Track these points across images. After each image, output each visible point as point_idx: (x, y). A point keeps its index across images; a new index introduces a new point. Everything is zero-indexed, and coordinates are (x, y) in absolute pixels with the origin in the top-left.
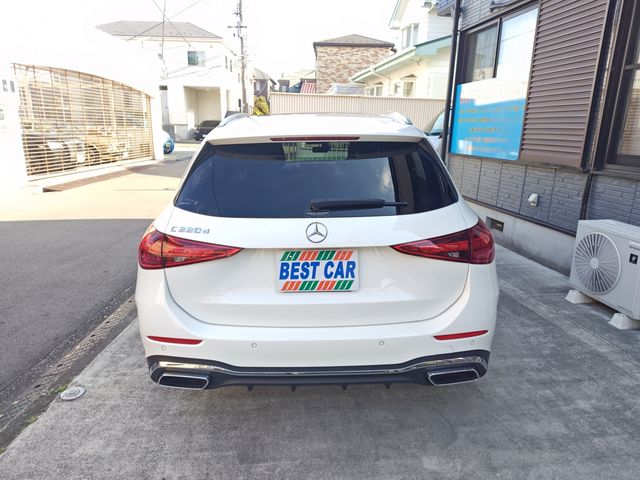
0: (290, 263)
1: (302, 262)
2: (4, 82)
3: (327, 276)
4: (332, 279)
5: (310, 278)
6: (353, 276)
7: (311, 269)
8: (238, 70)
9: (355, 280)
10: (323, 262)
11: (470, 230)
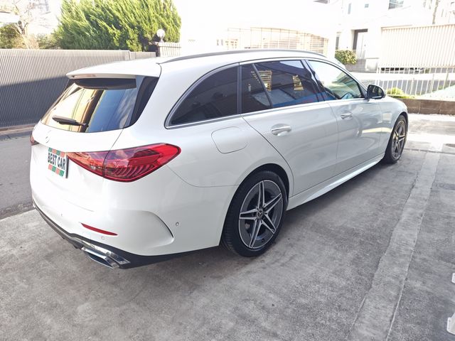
0: (50, 153)
4: (59, 168)
5: (54, 165)
6: (64, 169)
7: (55, 159)
9: (65, 171)
10: (58, 156)
11: (109, 151)
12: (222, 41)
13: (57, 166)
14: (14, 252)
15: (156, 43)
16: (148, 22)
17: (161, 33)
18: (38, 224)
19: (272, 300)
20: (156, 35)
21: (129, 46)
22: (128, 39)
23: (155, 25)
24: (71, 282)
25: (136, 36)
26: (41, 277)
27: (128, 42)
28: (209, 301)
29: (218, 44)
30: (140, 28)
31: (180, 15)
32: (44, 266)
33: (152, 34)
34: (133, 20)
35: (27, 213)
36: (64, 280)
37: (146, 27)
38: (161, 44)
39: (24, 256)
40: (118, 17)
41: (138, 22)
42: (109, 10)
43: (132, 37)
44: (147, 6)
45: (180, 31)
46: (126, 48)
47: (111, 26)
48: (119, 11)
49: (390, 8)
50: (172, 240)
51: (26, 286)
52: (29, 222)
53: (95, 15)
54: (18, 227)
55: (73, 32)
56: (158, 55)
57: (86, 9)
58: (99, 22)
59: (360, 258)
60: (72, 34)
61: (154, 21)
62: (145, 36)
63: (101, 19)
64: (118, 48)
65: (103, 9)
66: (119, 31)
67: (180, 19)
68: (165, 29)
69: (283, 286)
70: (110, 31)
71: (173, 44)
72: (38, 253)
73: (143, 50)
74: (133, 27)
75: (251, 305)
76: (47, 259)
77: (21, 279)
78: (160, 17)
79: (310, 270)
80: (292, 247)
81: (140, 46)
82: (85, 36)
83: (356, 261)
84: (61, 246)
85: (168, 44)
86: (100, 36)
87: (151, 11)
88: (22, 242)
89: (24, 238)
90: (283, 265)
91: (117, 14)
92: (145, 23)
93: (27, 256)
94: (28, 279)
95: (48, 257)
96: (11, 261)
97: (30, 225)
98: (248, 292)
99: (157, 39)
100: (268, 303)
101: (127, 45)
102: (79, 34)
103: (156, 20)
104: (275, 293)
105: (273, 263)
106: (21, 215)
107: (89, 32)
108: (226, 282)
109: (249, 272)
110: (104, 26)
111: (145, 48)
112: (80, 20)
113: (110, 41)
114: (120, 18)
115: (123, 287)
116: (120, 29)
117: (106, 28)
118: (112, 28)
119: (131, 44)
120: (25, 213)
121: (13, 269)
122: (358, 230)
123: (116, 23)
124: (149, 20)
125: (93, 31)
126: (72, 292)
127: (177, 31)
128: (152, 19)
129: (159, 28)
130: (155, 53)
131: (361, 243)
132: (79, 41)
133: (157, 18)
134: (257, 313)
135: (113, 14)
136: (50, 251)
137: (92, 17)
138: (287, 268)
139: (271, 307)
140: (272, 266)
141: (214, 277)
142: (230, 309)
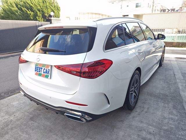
0: (37, 67)
1: (39, 67)
2: (76, 18)
3: (44, 73)
4: (44, 74)
5: (40, 73)
6: (49, 74)
7: (41, 69)
8: (152, 7)
9: (50, 75)
10: (43, 68)
11: (83, 64)
12: (77, 18)
13: (42, 73)
14: (12, 118)
15: (50, 18)
16: (46, 9)
17: (52, 14)
18: (18, 103)
19: (152, 129)
20: (50, 15)
21: (38, 19)
22: (37, 16)
23: (49, 10)
24: (50, 131)
25: (41, 15)
26: (33, 130)
27: (37, 17)
28: (124, 133)
29: (76, 19)
30: (42, 11)
31: (59, 6)
32: (32, 124)
33: (48, 14)
34: (39, 8)
35: (9, 97)
36: (46, 131)
37: (45, 11)
38: (52, 18)
39: (18, 120)
40: (32, 6)
41: (42, 9)
42: (27, 3)
43: (39, 15)
44: (45, 2)
45: (60, 13)
46: (37, 20)
47: (28, 10)
48: (32, 4)
49: (136, 7)
50: (109, 106)
51: (27, 136)
52: (13, 102)
53: (20, 5)
54: (8, 105)
55: (9, 13)
56: (51, 23)
57: (16, 3)
58: (23, 8)
59: (176, 106)
60: (8, 14)
61: (49, 8)
62: (45, 15)
63: (24, 7)
64: (32, 20)
65: (24, 3)
66: (32, 12)
67: (60, 8)
68: (54, 12)
69: (152, 122)
70: (28, 12)
71: (57, 19)
72: (25, 118)
73: (44, 21)
74: (39, 11)
75: (144, 133)
76: (32, 120)
77: (23, 132)
78: (51, 7)
79: (159, 113)
80: (145, 103)
81: (43, 19)
82: (15, 15)
83: (174, 107)
84: (36, 113)
85: (55, 18)
86: (23, 15)
87: (48, 4)
88: (13, 113)
89: (14, 110)
90: (146, 112)
91: (32, 5)
92: (45, 9)
93: (20, 120)
94: (26, 132)
95: (32, 119)
96: (12, 123)
97: (14, 103)
98: (139, 126)
99: (50, 16)
100: (151, 131)
101: (37, 19)
102: (12, 13)
103: (50, 8)
104: (151, 125)
105: (142, 112)
106: (7, 99)
107: (17, 13)
108: (126, 123)
109: (134, 117)
110: (25, 10)
111: (45, 20)
112: (13, 7)
113: (28, 17)
114: (33, 7)
115: (79, 131)
116: (33, 11)
117: (26, 11)
118: (29, 11)
119: (39, 18)
120: (8, 98)
121: (15, 128)
122: (167, 94)
123: (31, 9)
124: (47, 8)
125: (20, 12)
126: (54, 136)
127: (59, 13)
128: (48, 7)
129: (51, 12)
130: (49, 22)
131: (171, 99)
132: (12, 17)
133: (50, 7)
134: (149, 136)
135: (29, 5)
136: (31, 116)
137: (19, 6)
138: (149, 114)
139: (153, 132)
140: (142, 113)
141: (120, 121)
142: (136, 135)
